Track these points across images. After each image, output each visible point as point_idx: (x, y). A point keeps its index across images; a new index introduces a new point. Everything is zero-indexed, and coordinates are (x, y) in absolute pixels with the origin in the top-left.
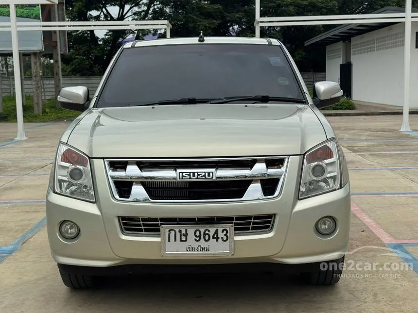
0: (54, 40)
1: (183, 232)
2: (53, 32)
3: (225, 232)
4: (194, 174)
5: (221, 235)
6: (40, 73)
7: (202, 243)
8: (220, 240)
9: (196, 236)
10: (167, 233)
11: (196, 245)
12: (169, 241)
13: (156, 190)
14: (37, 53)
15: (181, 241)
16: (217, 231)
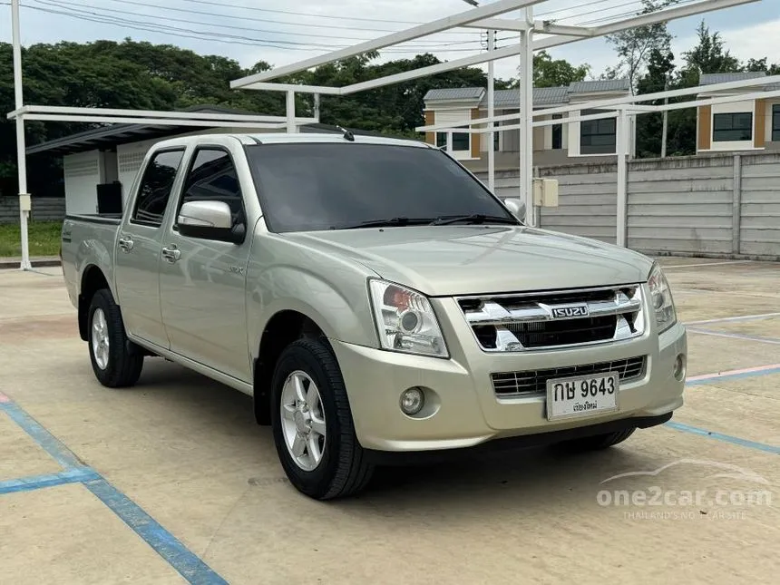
1: (571, 386)
3: (611, 382)
4: (568, 309)
5: (607, 386)
7: (590, 399)
8: (607, 391)
9: (583, 390)
10: (554, 390)
11: (582, 401)
12: (556, 400)
13: (531, 335)
15: (569, 398)
16: (603, 381)
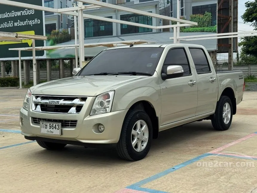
0: (229, 43)
1: (46, 124)
2: (229, 39)
5: (57, 127)
6: (215, 63)
8: (57, 129)
9: (50, 126)
10: (42, 124)
12: (42, 128)
14: (214, 51)
15: (45, 128)
16: (56, 125)
